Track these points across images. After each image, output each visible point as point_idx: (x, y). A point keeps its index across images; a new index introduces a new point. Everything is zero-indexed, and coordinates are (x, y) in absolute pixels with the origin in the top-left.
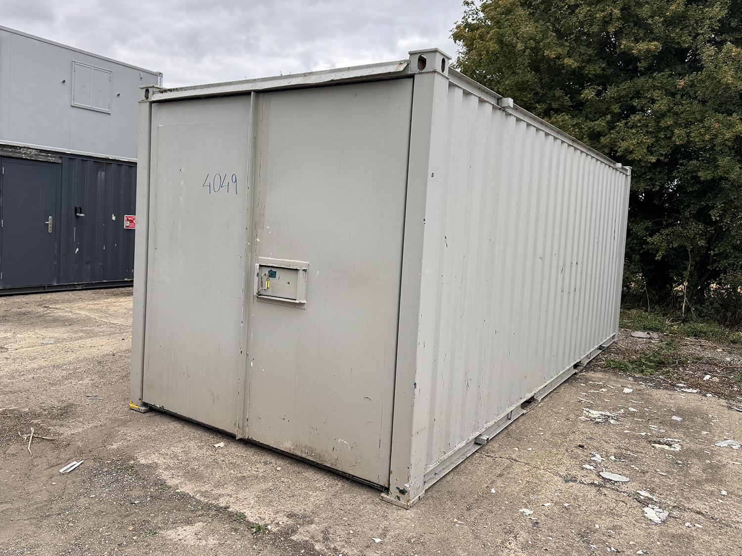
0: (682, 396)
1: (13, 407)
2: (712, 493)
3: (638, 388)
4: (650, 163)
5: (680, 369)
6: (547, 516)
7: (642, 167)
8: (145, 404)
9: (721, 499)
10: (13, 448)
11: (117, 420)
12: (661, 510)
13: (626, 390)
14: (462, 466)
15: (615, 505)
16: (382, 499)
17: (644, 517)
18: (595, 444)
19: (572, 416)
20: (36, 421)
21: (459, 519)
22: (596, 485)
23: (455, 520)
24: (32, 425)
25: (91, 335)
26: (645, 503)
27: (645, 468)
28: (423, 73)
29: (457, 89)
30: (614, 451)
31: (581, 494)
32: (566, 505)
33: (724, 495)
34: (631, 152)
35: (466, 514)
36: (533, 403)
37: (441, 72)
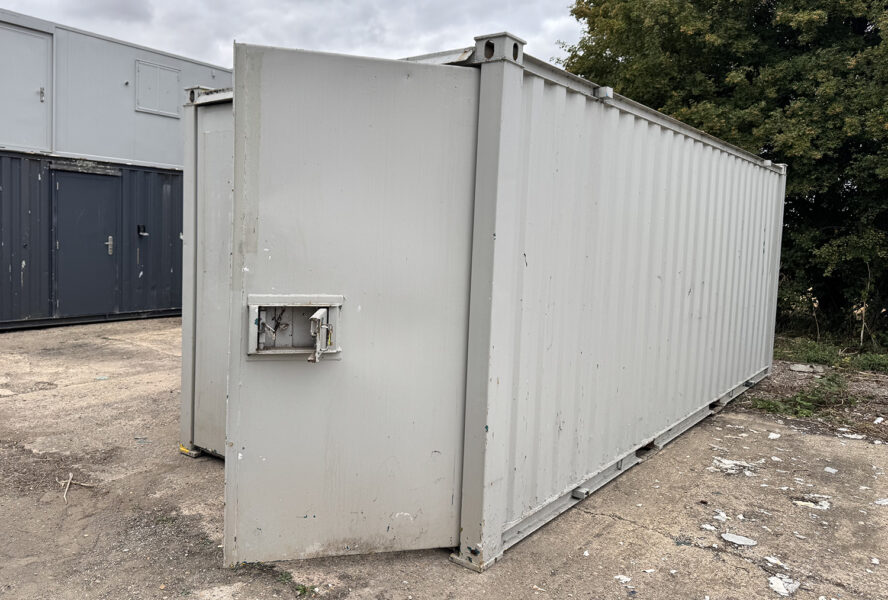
0: (843, 443)
1: (54, 450)
2: (860, 561)
3: (788, 432)
4: (814, 159)
5: (846, 410)
6: (647, 584)
7: (804, 165)
8: (196, 448)
9: (871, 569)
10: (48, 496)
11: (164, 465)
12: (791, 581)
13: (773, 436)
14: (554, 524)
15: (734, 573)
16: (452, 560)
17: (768, 588)
18: (722, 500)
19: (699, 467)
20: (76, 466)
21: (539, 585)
22: (714, 549)
23: (535, 587)
24: (71, 470)
25: (150, 369)
26: (773, 571)
27: (779, 529)
28: (492, 62)
29: (536, 80)
30: (744, 508)
31: (694, 560)
32: (673, 572)
33: (875, 565)
34: (791, 147)
35: (549, 580)
36: (652, 451)
37: (512, 60)
